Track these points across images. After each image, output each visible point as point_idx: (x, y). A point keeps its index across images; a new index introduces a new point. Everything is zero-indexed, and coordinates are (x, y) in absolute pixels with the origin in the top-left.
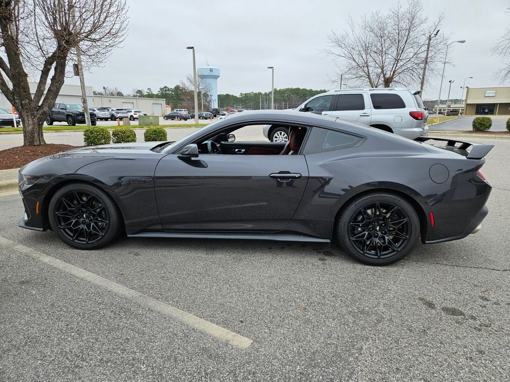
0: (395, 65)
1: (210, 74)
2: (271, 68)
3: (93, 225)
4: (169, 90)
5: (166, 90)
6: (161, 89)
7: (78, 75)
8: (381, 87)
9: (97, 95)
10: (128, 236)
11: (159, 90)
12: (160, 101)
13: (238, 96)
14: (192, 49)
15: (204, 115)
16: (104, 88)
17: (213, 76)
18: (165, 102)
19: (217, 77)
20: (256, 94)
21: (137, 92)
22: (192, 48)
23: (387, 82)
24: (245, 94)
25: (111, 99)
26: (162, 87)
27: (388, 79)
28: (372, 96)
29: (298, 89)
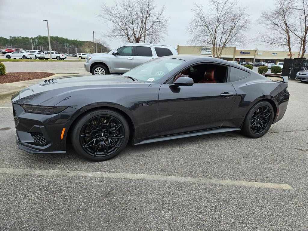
0: (141, 32)
3: (110, 141)
8: (134, 42)
10: (135, 144)
13: (8, 38)
20: (23, 38)
23: (138, 40)
24: (14, 37)
27: (137, 39)
28: (156, 48)
29: (57, 37)
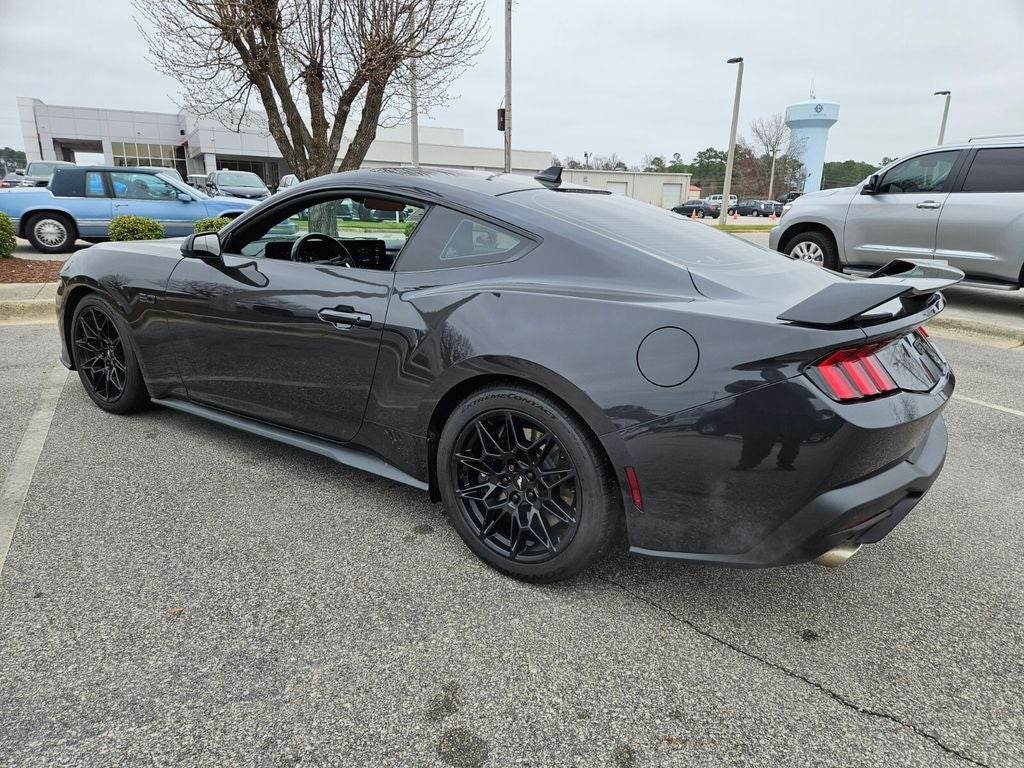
1: (816, 118)
2: (944, 93)
4: (716, 156)
5: (710, 157)
6: (701, 155)
7: (504, 129)
9: (581, 168)
11: (695, 156)
12: (680, 178)
14: (738, 63)
15: (763, 207)
16: (586, 155)
17: (820, 121)
18: (689, 179)
19: (829, 123)
21: (653, 163)
22: (740, 60)
25: (588, 175)
26: (704, 150)
